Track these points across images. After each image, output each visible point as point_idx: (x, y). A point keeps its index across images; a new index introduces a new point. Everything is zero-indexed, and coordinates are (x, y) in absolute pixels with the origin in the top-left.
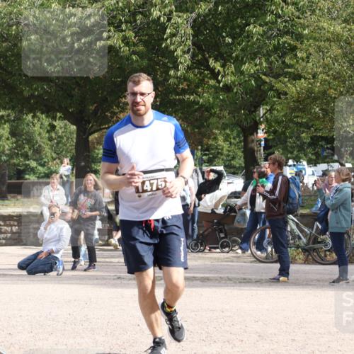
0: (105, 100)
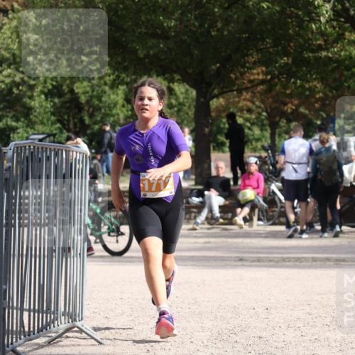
0: (229, 59)
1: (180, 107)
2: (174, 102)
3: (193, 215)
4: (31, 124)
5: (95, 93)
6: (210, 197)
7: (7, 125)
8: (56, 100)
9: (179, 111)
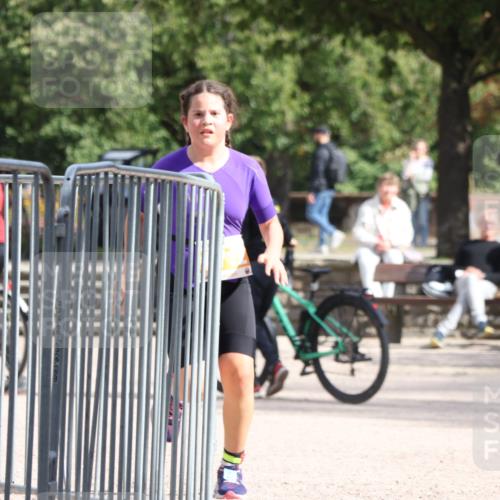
1: (408, 100)
2: (395, 88)
3: (431, 317)
4: (108, 130)
5: (237, 70)
6: (466, 283)
7: (60, 130)
8: (160, 82)
9: (406, 107)
